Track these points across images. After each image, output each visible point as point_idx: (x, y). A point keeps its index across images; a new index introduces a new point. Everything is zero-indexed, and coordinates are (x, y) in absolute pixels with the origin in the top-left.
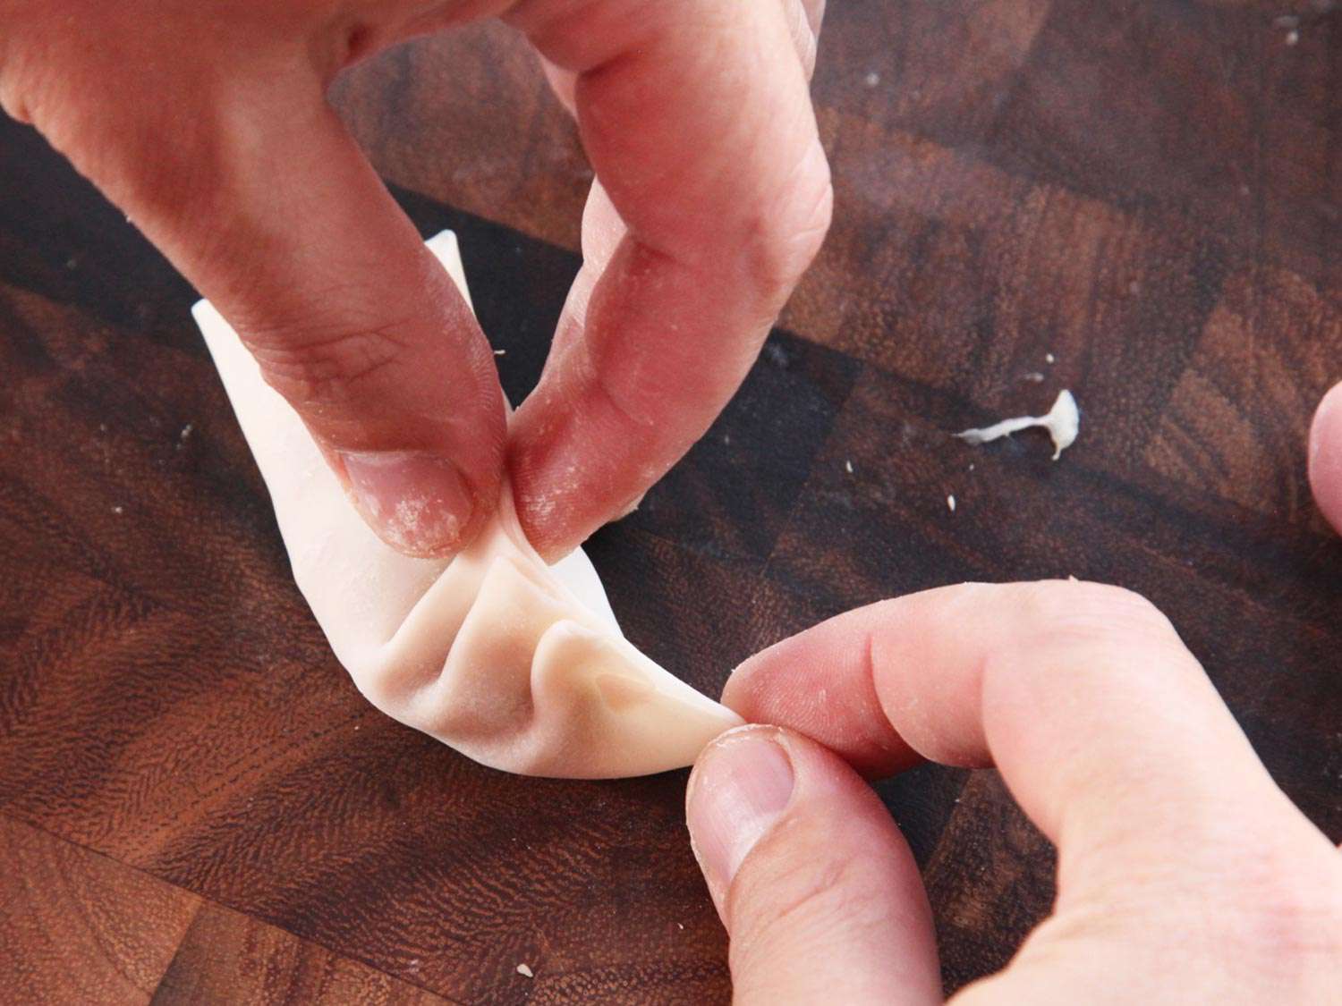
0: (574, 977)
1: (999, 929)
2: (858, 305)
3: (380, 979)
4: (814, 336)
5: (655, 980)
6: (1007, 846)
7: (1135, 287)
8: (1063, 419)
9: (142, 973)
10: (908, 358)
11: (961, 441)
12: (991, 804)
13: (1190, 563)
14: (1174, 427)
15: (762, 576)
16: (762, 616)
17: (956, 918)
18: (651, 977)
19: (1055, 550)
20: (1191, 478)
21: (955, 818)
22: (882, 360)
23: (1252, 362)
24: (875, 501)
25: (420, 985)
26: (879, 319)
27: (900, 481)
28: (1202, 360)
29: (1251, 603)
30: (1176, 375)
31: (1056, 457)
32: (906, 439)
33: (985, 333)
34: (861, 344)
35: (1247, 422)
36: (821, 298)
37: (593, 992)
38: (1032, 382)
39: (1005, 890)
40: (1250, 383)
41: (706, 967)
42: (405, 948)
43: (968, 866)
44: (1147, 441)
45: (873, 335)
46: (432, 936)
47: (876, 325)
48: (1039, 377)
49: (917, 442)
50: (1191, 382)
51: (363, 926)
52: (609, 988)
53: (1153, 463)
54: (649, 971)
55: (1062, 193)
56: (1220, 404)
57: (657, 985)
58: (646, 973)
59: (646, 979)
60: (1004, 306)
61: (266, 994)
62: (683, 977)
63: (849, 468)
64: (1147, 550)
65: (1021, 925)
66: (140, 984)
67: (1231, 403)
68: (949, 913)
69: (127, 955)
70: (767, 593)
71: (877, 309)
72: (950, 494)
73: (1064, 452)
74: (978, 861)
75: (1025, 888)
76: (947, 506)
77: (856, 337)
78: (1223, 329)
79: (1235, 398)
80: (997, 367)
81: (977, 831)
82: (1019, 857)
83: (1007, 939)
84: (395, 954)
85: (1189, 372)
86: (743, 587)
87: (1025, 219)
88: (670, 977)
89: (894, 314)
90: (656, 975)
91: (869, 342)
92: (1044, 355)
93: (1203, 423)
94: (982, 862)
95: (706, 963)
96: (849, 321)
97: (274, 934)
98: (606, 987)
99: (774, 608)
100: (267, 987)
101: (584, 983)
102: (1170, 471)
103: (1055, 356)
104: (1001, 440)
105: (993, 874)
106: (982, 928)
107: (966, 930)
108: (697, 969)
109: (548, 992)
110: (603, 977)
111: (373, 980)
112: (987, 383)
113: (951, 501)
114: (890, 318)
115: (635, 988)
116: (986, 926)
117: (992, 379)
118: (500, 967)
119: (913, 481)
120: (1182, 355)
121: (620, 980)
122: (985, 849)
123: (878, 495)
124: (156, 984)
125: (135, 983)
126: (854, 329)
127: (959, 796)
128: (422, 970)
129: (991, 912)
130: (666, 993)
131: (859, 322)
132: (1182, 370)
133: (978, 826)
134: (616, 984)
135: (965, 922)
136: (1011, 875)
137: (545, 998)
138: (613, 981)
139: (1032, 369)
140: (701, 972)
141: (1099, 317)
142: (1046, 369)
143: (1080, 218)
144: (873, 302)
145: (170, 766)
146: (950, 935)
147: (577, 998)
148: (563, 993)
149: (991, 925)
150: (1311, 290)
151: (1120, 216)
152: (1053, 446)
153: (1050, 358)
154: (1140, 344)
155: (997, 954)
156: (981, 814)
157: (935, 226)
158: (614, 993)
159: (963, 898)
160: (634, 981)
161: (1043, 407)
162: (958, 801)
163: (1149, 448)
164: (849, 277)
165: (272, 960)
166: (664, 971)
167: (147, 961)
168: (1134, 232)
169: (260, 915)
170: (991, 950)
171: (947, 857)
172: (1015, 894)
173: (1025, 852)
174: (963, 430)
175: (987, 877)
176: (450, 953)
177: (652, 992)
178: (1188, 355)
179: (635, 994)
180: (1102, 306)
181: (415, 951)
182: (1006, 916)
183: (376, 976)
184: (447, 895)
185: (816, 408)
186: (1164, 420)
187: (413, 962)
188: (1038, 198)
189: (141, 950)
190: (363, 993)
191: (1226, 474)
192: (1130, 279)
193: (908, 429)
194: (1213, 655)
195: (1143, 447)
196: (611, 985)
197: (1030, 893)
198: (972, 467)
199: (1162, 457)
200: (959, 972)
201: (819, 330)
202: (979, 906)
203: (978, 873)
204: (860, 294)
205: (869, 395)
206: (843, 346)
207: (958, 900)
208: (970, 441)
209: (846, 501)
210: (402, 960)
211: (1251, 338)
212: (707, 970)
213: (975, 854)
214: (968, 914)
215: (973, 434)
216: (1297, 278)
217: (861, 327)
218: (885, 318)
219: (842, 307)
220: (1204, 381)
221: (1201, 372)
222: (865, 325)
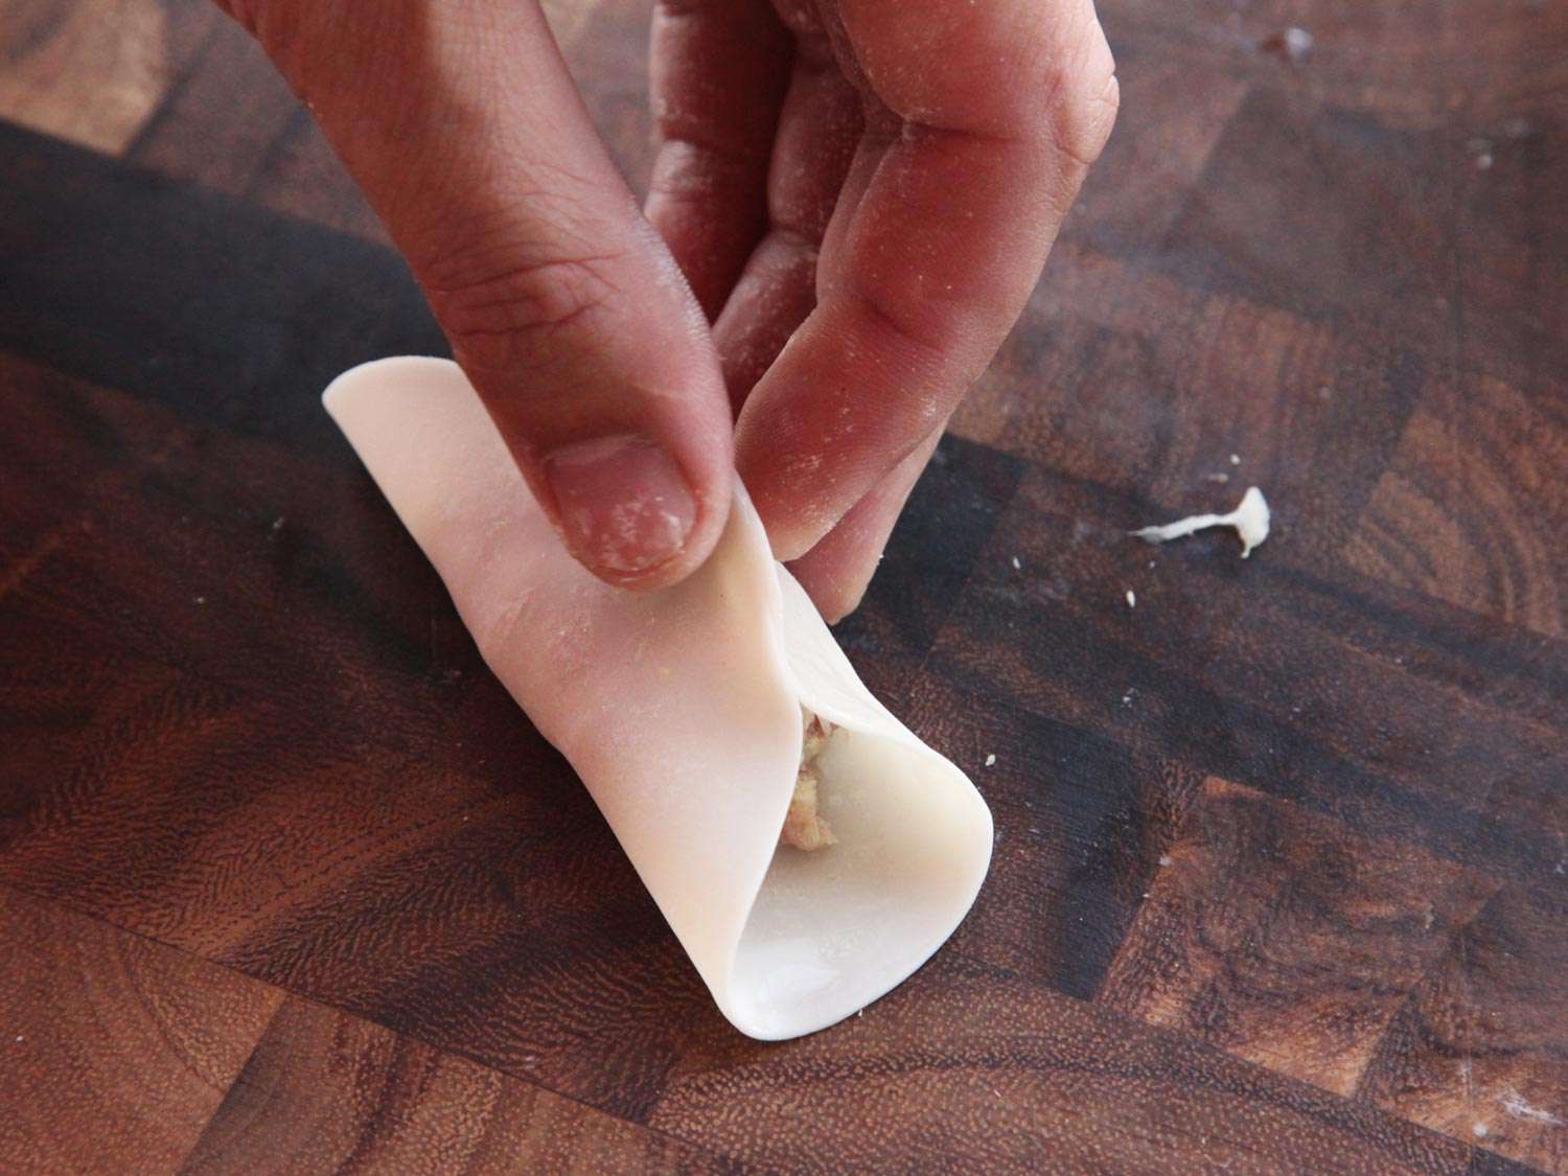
0: (712, 1074)
1: (1197, 1027)
2: (1023, 407)
3: (489, 1076)
4: (976, 437)
5: (806, 1078)
6: (1203, 942)
7: (1325, 393)
8: (1252, 518)
9: (215, 1070)
10: (1079, 458)
11: (1140, 540)
12: (1184, 899)
13: (1399, 661)
14: (1374, 527)
15: (921, 668)
16: (922, 709)
17: (1148, 1016)
18: (802, 1074)
19: (1246, 647)
20: (1395, 576)
21: (1144, 913)
22: (1051, 461)
23: (1457, 465)
24: (1046, 597)
25: (536, 1082)
26: (1047, 421)
27: (1073, 578)
28: (1403, 463)
29: (1466, 700)
30: (1374, 477)
31: (1246, 554)
32: (1078, 537)
33: (1163, 435)
34: (1026, 445)
35: (1454, 523)
36: (982, 400)
37: (734, 1090)
38: (1216, 484)
39: (1203, 986)
40: (1455, 485)
41: (864, 1064)
42: (520, 1045)
43: (1159, 962)
44: (1344, 540)
45: (1040, 435)
46: (550, 1031)
47: (1043, 427)
48: (1223, 478)
49: (1090, 540)
50: (1390, 483)
51: (471, 1021)
52: (753, 1086)
53: (1352, 561)
54: (799, 1068)
55: (1243, 303)
56: (1424, 506)
57: (808, 1083)
58: (795, 1071)
59: (795, 1076)
60: (1183, 409)
61: (359, 1091)
62: (837, 1075)
63: (1016, 563)
64: (1349, 646)
65: (1222, 1023)
66: (212, 1081)
67: (1436, 504)
68: (1140, 1010)
69: (198, 1050)
70: (927, 685)
71: (1044, 410)
72: (1128, 589)
73: (1254, 550)
74: (1171, 957)
75: (1224, 984)
76: (1126, 604)
77: (1021, 437)
78: (1425, 433)
79: (1440, 500)
80: (1177, 469)
81: (1169, 927)
82: (1218, 954)
83: (1206, 1037)
84: (507, 1050)
85: (1389, 475)
86: (900, 681)
87: (1203, 327)
88: (822, 1075)
89: (1062, 416)
90: (808, 1073)
91: (1035, 442)
92: (1228, 456)
93: (1406, 523)
94: (1176, 957)
95: (864, 1061)
96: (1012, 422)
97: (367, 1029)
98: (749, 1085)
99: (934, 701)
100: (359, 1084)
101: (724, 1080)
102: (1372, 571)
103: (1240, 457)
104: (1184, 538)
105: (1188, 971)
106: (1178, 1026)
107: (1158, 1028)
108: (854, 1067)
109: (683, 1090)
110: (746, 1074)
111: (482, 1077)
112: (1166, 483)
113: (1131, 597)
114: (1058, 420)
115: (783, 1086)
116: (1183, 1025)
117: (1173, 480)
118: (627, 1065)
119: (1088, 578)
120: (1380, 458)
121: (766, 1078)
122: (1179, 945)
123: (1050, 592)
124: (231, 1081)
125: (207, 1081)
126: (1019, 430)
127: (1148, 891)
128: (539, 1067)
129: (1188, 1009)
130: (818, 1091)
131: (1024, 422)
132: (1382, 471)
133: (1170, 922)
134: (761, 1082)
135: (1158, 1019)
136: (1209, 973)
137: (680, 1096)
138: (757, 1079)
139: (1215, 470)
140: (859, 1070)
141: (1287, 421)
142: (1232, 471)
143: (1263, 326)
144: (1039, 404)
145: (252, 856)
146: (1142, 1032)
147: (716, 1096)
148: (700, 1090)
149: (1186, 1022)
150: (1519, 397)
151: (1307, 325)
152: (1241, 544)
153: (1235, 459)
154: (1334, 447)
155: (1195, 1053)
156: (1173, 909)
157: (1105, 334)
158: (758, 1091)
159: (1156, 995)
160: (782, 1079)
161: (1230, 506)
162: (1146, 895)
163: (1348, 547)
164: (1012, 380)
165: (365, 1056)
166: (815, 1068)
167: (222, 1058)
168: (1323, 340)
169: (351, 1008)
170: (1189, 1048)
171: (1137, 953)
172: (1214, 990)
173: (1224, 949)
174: (1141, 527)
175: (1182, 974)
176: (569, 1049)
177: (802, 1090)
178: (1386, 457)
179: (782, 1092)
180: (1290, 412)
181: (529, 1047)
182: (1204, 1014)
183: (485, 1073)
184: (567, 989)
185: (977, 505)
186: (1363, 520)
187: (529, 1059)
188: (1217, 308)
189: (214, 1046)
190: (470, 1090)
191: (1434, 574)
192: (1320, 385)
193: (1081, 528)
194: (1427, 752)
195: (1342, 547)
196: (755, 1083)
197: (1231, 990)
198: (1152, 565)
199: (1363, 556)
200: (1153, 1074)
201: (978, 432)
202: (1174, 1003)
203: (1172, 970)
204: (1024, 396)
205: (1037, 494)
206: (1006, 447)
207: (1149, 996)
208: (1149, 539)
209: (1013, 597)
210: (515, 1057)
211: (1456, 443)
212: (865, 1069)
213: (1167, 951)
214: (1161, 1011)
215: (1152, 532)
216: (1502, 386)
217: (1026, 429)
218: (1052, 421)
219: (1006, 409)
220: (1406, 483)
221: (1401, 475)
222: (1031, 426)
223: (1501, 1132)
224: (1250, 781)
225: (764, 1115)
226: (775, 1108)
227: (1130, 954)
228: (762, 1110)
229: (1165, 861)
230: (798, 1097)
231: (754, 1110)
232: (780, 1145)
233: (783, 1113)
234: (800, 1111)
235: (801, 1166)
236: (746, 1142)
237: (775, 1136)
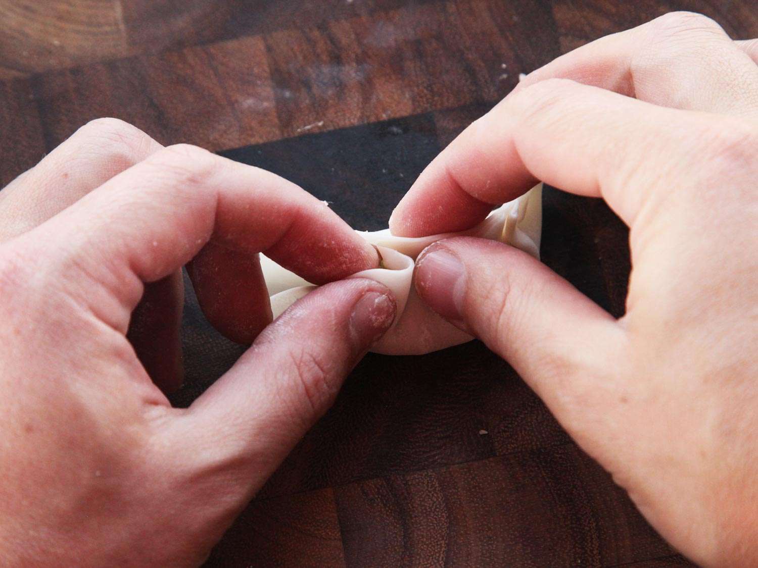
0: (504, 422)
2: (413, 91)
3: (428, 473)
4: (404, 114)
7: (515, 18)
9: (330, 533)
10: (448, 100)
21: (604, 266)
22: (439, 107)
23: (583, 20)
25: (446, 465)
26: (425, 91)
28: (563, 30)
33: (470, 71)
34: (426, 105)
36: (396, 97)
37: (516, 424)
38: (503, 80)
42: (429, 454)
45: (428, 99)
46: (436, 443)
47: (426, 95)
48: (505, 76)
51: (405, 457)
59: (533, 405)
60: (470, 56)
61: (387, 509)
66: (333, 538)
69: (318, 530)
71: (421, 88)
77: (422, 104)
78: (562, 14)
80: (486, 82)
84: (426, 459)
85: (562, 39)
87: (452, 18)
89: (430, 86)
91: (428, 103)
92: (500, 65)
96: (413, 100)
97: (372, 483)
98: (520, 418)
100: (385, 505)
101: (510, 422)
103: (505, 63)
109: (499, 435)
110: (516, 415)
111: (426, 475)
112: (486, 90)
114: (430, 88)
117: (488, 88)
118: (472, 438)
120: (553, 33)
121: (524, 412)
124: (340, 534)
125: (330, 539)
126: (419, 102)
127: (599, 256)
128: (442, 459)
131: (418, 97)
132: (558, 38)
134: (523, 414)
137: (499, 438)
138: (521, 414)
139: (500, 74)
141: (511, 39)
142: (506, 71)
143: (474, 4)
144: (418, 86)
147: (512, 430)
148: (505, 431)
153: (504, 66)
154: (534, 38)
157: (419, 42)
158: (524, 418)
162: (600, 258)
164: (400, 82)
165: (379, 494)
167: (328, 527)
169: (359, 479)
176: (448, 445)
177: (539, 408)
178: (556, 32)
179: (534, 413)
180: (508, 34)
181: (433, 453)
183: (426, 473)
184: (429, 423)
187: (437, 457)
188: (452, 7)
189: (322, 525)
190: (426, 482)
192: (511, 16)
196: (521, 416)
201: (405, 110)
204: (410, 86)
206: (419, 110)
210: (431, 460)
211: (576, 11)
217: (421, 99)
218: (427, 89)
219: (407, 96)
220: (570, 37)
221: (566, 35)
222: (421, 97)
225: (534, 426)
226: (535, 421)
227: (611, 285)
228: (532, 425)
229: (596, 241)
230: (540, 412)
231: (528, 426)
232: (547, 433)
233: (539, 421)
234: (545, 417)
235: (561, 437)
236: (535, 440)
237: (543, 431)
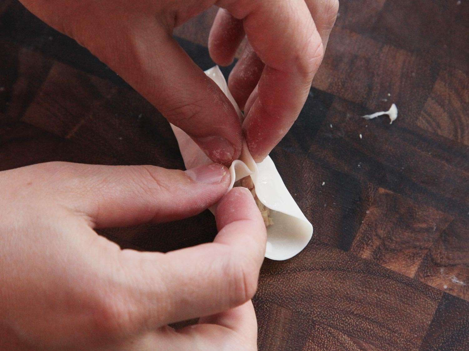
1: (375, 259)
2: (334, 80)
4: (321, 88)
5: (276, 274)
6: (377, 235)
7: (414, 74)
8: (393, 112)
10: (348, 95)
11: (364, 119)
12: (372, 223)
13: (430, 154)
14: (425, 115)
15: (306, 157)
16: (306, 168)
17: (362, 256)
18: (274, 273)
19: (390, 150)
20: (430, 129)
21: (362, 227)
22: (341, 95)
23: (448, 96)
24: (339, 136)
26: (340, 84)
27: (346, 130)
28: (433, 95)
29: (447, 165)
30: (426, 100)
31: (391, 123)
32: (347, 118)
33: (370, 88)
34: (335, 91)
35: (446, 113)
36: (323, 77)
38: (384, 102)
39: (376, 247)
40: (447, 102)
41: (290, 270)
43: (365, 241)
44: (417, 118)
45: (338, 88)
47: (339, 85)
48: (386, 100)
49: (350, 119)
50: (430, 101)
52: (262, 276)
53: (419, 124)
54: (274, 271)
55: (393, 47)
56: (438, 108)
57: (276, 275)
58: (273, 272)
60: (376, 80)
62: (284, 273)
63: (331, 126)
64: (418, 150)
65: (381, 258)
67: (442, 107)
68: (360, 254)
70: (308, 162)
71: (339, 81)
72: (360, 134)
73: (393, 122)
74: (368, 239)
75: (382, 247)
76: (359, 137)
77: (333, 88)
78: (439, 86)
79: (443, 106)
80: (374, 97)
81: (368, 231)
82: (380, 238)
83: (377, 262)
85: (429, 99)
86: (301, 161)
87: (382, 55)
88: (280, 273)
89: (344, 82)
90: (276, 272)
91: (337, 90)
92: (387, 94)
93: (433, 113)
94: (370, 239)
95: (290, 269)
96: (331, 84)
99: (309, 167)
102: (424, 127)
103: (391, 94)
104: (375, 118)
105: (373, 243)
106: (370, 258)
107: (365, 259)
108: (288, 270)
112: (371, 102)
113: (361, 136)
115: (270, 276)
116: (371, 258)
117: (373, 101)
119: (350, 130)
120: (427, 94)
121: (265, 274)
122: (371, 236)
123: (339, 134)
126: (333, 86)
127: (363, 221)
129: (372, 254)
130: (278, 277)
131: (334, 84)
132: (428, 98)
133: (369, 229)
134: (264, 275)
135: (365, 257)
136: (378, 243)
138: (263, 274)
139: (384, 98)
140: (289, 271)
141: (403, 83)
142: (388, 98)
143: (398, 54)
144: (338, 79)
146: (360, 260)
149: (372, 257)
150: (464, 75)
151: (409, 54)
152: (390, 120)
153: (389, 95)
154: (415, 90)
155: (374, 266)
156: (369, 226)
157: (356, 57)
158: (263, 277)
159: (364, 250)
160: (269, 274)
161: (387, 108)
162: (363, 222)
163: (418, 120)
164: (331, 71)
166: (278, 271)
168: (413, 58)
170: (372, 265)
171: (360, 238)
172: (379, 249)
173: (382, 237)
174: (364, 115)
175: (371, 244)
177: (274, 277)
178: (429, 94)
179: (270, 278)
180: (404, 80)
182: (377, 255)
185: (321, 109)
186: (422, 112)
188: (386, 49)
191: (440, 128)
192: (412, 72)
193: (348, 115)
194: (436, 180)
195: (416, 120)
196: (263, 275)
197: (383, 249)
198: (367, 126)
199: (422, 123)
200: (363, 271)
201: (322, 87)
202: (369, 252)
203: (369, 243)
204: (335, 76)
205: (338, 106)
206: (329, 91)
207: (363, 250)
208: (366, 119)
209: (330, 136)
211: (448, 89)
212: (291, 271)
213: (368, 237)
214: (365, 254)
215: (367, 116)
216: (460, 71)
217: (335, 86)
218: (342, 83)
219: (329, 80)
220: (433, 101)
221: (433, 99)
222: (336, 85)
223: (451, 288)
224: (390, 189)
225: (265, 284)
226: (268, 282)
227: (358, 239)
228: (265, 282)
229: (368, 212)
230: (273, 279)
231: (262, 282)
232: (269, 292)
233: (270, 283)
234: (274, 283)
235: (274, 298)
236: (260, 291)
237: (268, 290)
